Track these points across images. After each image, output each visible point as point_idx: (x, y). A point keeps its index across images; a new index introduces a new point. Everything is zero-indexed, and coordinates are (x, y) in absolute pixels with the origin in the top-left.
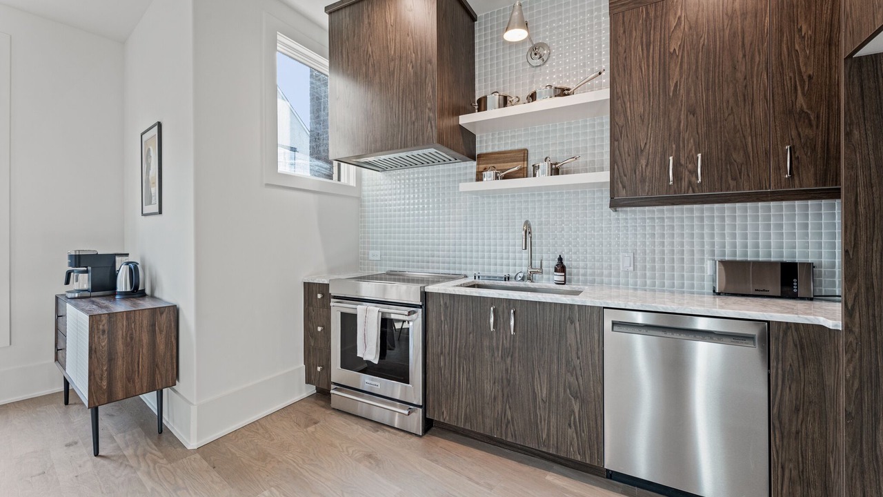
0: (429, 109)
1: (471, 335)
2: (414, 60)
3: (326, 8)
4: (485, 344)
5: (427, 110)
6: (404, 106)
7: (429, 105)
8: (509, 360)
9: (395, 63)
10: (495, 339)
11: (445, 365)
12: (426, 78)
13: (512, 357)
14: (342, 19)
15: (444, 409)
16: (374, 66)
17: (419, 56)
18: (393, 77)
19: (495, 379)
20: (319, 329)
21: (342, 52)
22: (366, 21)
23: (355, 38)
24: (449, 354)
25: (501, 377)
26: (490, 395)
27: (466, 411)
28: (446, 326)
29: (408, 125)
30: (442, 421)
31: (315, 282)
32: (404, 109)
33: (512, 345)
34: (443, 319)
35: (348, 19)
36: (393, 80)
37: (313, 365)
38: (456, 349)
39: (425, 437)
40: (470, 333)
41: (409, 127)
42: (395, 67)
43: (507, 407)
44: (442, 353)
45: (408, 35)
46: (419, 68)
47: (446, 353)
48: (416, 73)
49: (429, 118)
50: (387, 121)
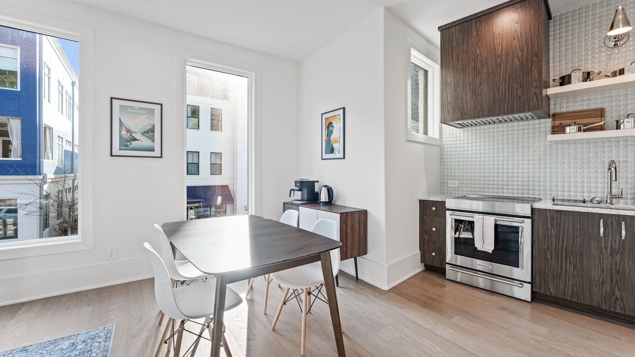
0: (535, 87)
1: (578, 238)
2: (520, 56)
3: (439, 28)
4: (592, 245)
5: (533, 88)
6: (510, 86)
7: (535, 84)
8: (618, 257)
9: (502, 58)
10: (603, 241)
11: (552, 257)
12: (532, 66)
13: (621, 254)
14: (453, 33)
15: (550, 286)
16: (481, 61)
17: (525, 53)
18: (500, 68)
19: (603, 269)
20: (434, 229)
21: (452, 54)
22: (474, 33)
23: (465, 45)
24: (555, 250)
25: (609, 267)
26: (598, 280)
27: (573, 289)
28: (553, 231)
29: (514, 98)
30: (548, 293)
31: (430, 200)
32: (510, 88)
33: (621, 246)
34: (549, 226)
35: (458, 33)
36: (500, 70)
37: (428, 251)
38: (562, 247)
39: (533, 303)
40: (577, 237)
41: (515, 100)
42: (501, 62)
43: (616, 288)
44: (548, 249)
45: (515, 39)
46: (525, 60)
47: (553, 248)
48: (522, 64)
49: (535, 93)
50: (494, 97)
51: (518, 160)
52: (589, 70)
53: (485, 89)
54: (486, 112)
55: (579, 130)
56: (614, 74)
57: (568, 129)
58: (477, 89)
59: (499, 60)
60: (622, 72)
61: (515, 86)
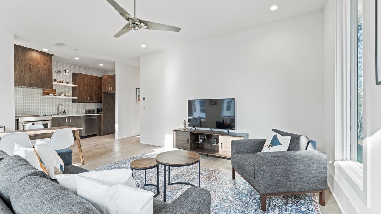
3: (14, 45)
36: (40, 72)
48: (47, 74)
49: (51, 84)
50: (38, 81)
51: (31, 102)
52: (55, 79)
53: (34, 77)
54: (35, 86)
55: (53, 95)
56: (60, 82)
57: (50, 94)
58: (31, 76)
59: (39, 69)
60: (62, 82)
61: (45, 79)
